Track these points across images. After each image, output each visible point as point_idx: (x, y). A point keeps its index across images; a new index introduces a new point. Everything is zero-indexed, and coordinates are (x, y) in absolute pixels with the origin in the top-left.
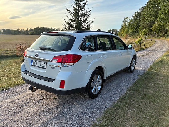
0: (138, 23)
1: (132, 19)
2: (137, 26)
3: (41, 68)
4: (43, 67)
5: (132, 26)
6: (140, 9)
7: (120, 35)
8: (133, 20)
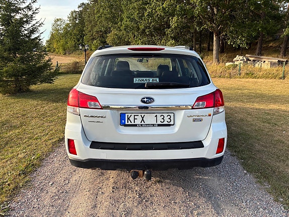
0: (82, 31)
1: (69, 22)
2: (81, 36)
3: (159, 125)
4: (166, 123)
5: (71, 34)
6: (79, 7)
7: (52, 51)
8: (71, 25)
